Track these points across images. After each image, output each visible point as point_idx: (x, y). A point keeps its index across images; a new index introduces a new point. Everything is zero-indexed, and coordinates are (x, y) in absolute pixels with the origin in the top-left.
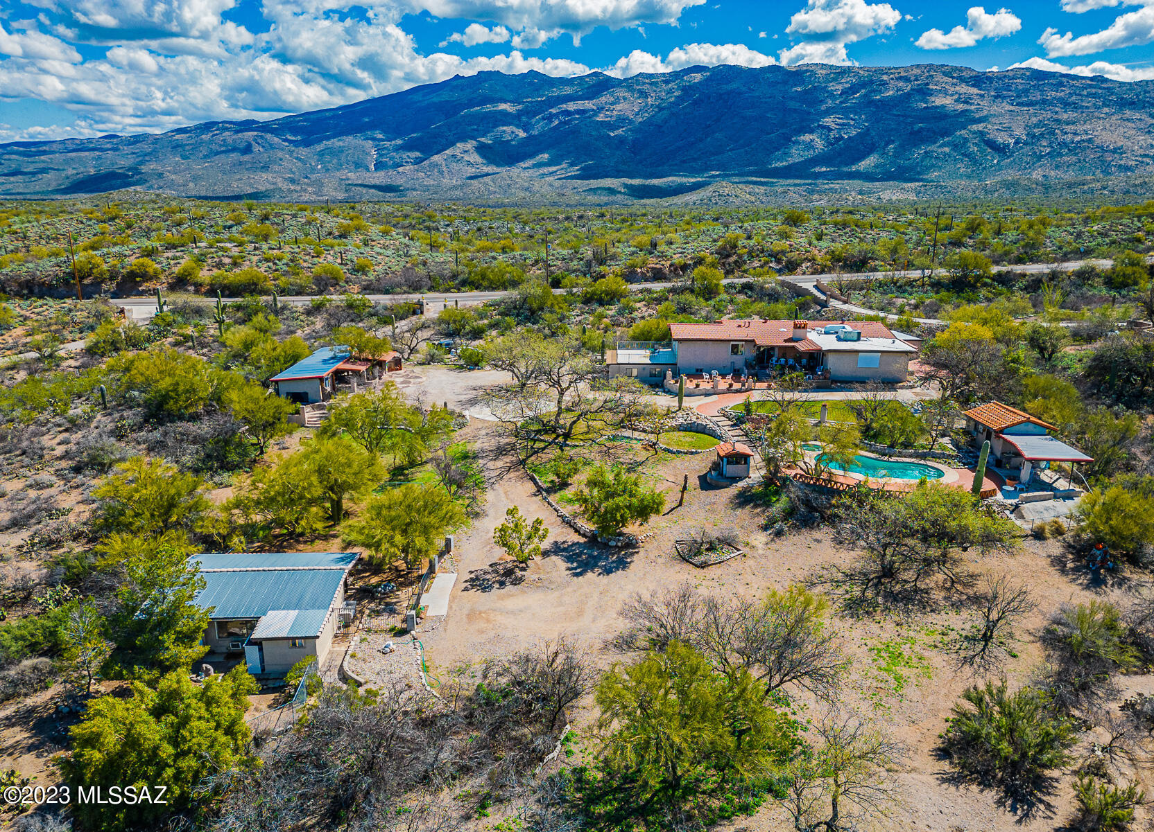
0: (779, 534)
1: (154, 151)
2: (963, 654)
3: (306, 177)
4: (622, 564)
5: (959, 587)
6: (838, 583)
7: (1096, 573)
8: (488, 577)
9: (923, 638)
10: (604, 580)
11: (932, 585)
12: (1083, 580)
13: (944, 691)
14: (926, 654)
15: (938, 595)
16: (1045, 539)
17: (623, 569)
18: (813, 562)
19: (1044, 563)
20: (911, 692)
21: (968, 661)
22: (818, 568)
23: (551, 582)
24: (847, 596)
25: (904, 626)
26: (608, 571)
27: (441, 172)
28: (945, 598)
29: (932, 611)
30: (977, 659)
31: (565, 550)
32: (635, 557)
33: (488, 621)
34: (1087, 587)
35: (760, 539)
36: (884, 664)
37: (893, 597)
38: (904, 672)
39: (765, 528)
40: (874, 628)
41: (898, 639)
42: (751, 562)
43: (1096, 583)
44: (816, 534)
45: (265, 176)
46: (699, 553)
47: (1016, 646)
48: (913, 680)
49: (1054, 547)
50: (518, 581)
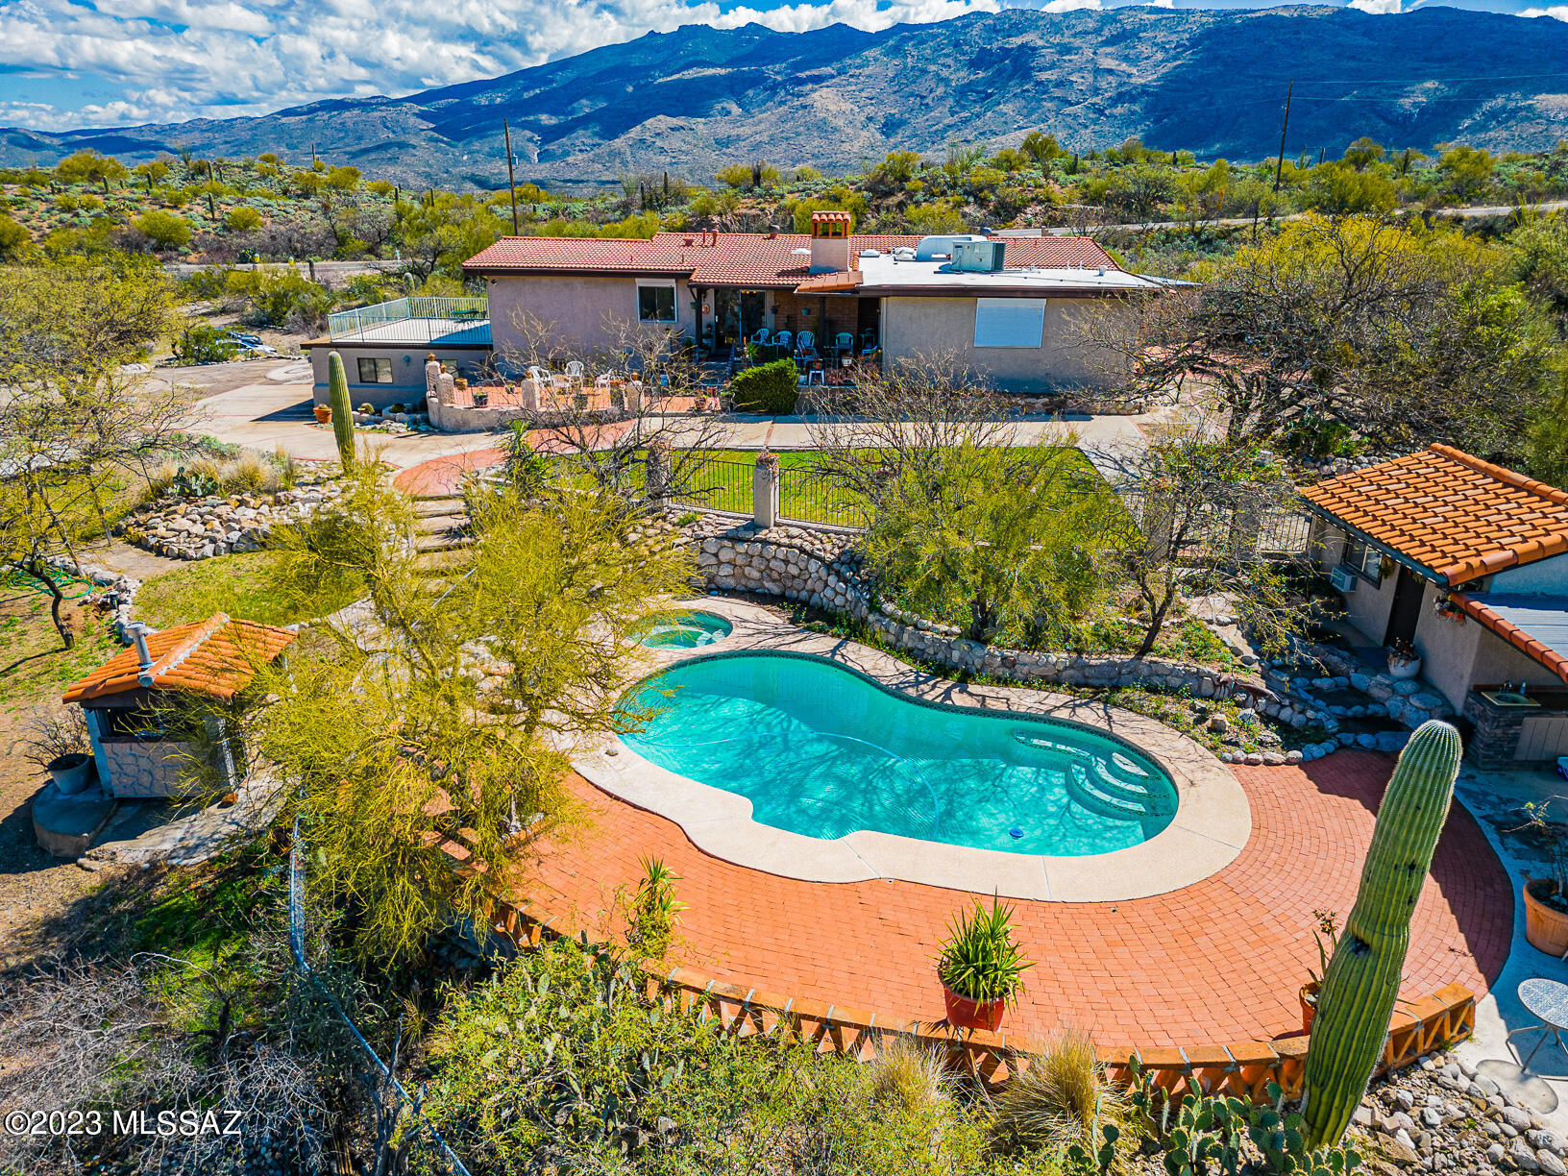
1: (254, 138)
3: (447, 172)
27: (625, 163)
45: (391, 170)
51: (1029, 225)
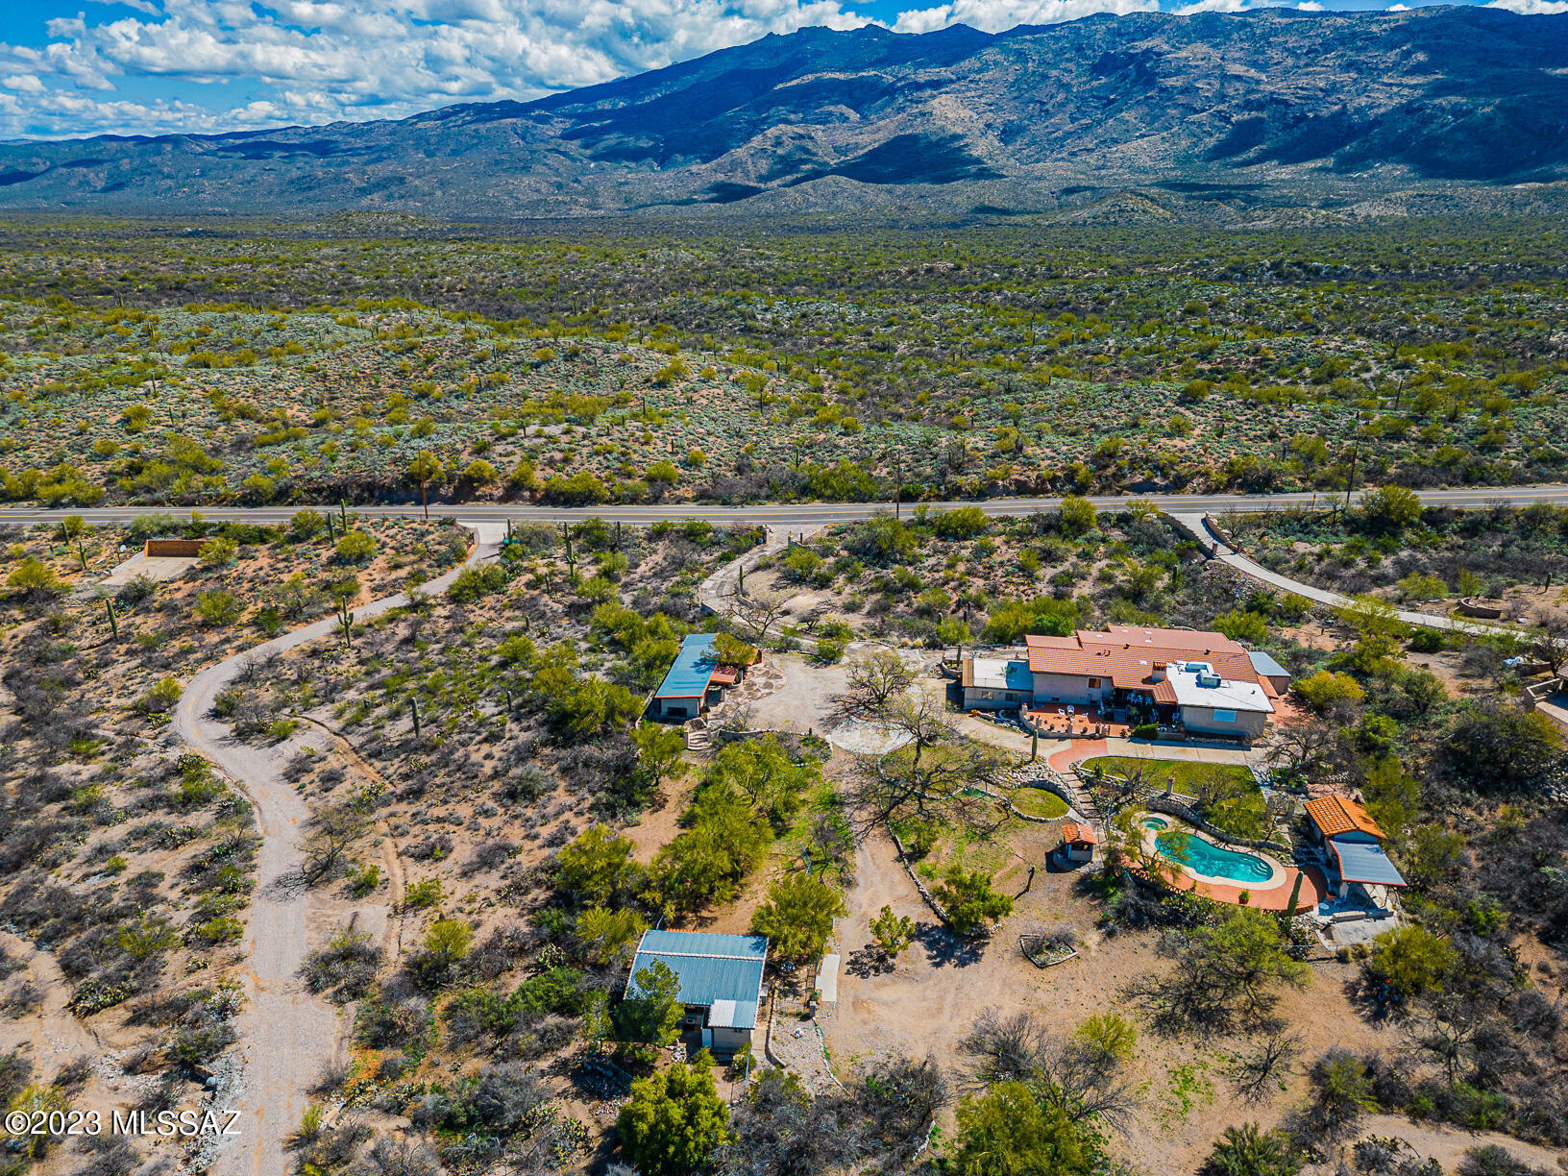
0: (1111, 934)
1: (393, 143)
2: (1243, 1083)
4: (975, 956)
5: (1257, 1011)
6: (1154, 996)
7: (1381, 1005)
8: (865, 960)
9: (1214, 1064)
10: (960, 973)
11: (1234, 1006)
12: (1366, 1012)
13: (1219, 1117)
14: (1213, 1080)
15: (1236, 1018)
16: (1347, 962)
17: (976, 961)
18: (1136, 971)
19: (1337, 990)
20: (1194, 1117)
21: (1245, 1089)
22: (1139, 977)
23: (916, 974)
24: (1160, 1012)
25: (1202, 1050)
26: (962, 963)
28: (1242, 1021)
29: (1228, 1035)
30: (1253, 1089)
31: (926, 934)
32: (986, 949)
33: (869, 1012)
34: (1367, 1021)
35: (1094, 937)
36: (1177, 1087)
37: (1198, 1016)
38: (1191, 1096)
39: (1100, 925)
40: (1176, 1049)
41: (1194, 1064)
42: (1083, 965)
43: (1377, 1017)
44: (1145, 938)
46: (1039, 952)
47: (1288, 1077)
48: (1197, 1105)
49: (1353, 972)
50: (890, 969)
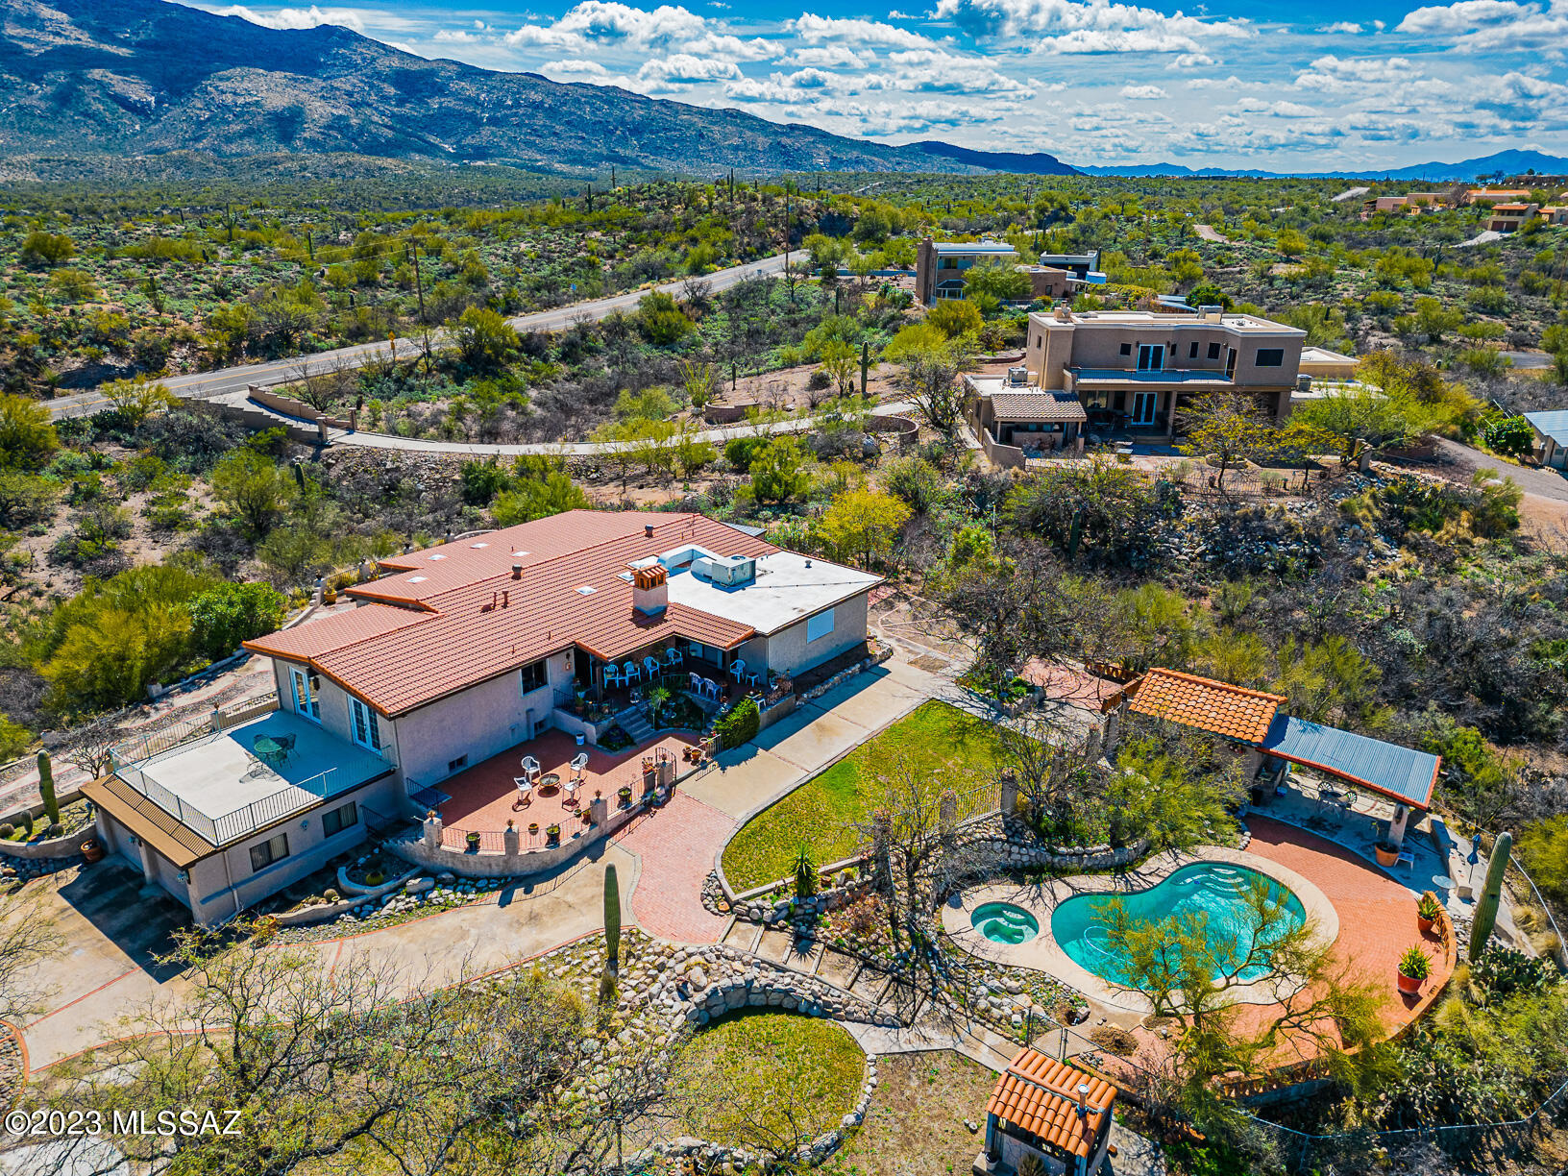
51: (184, 371)
